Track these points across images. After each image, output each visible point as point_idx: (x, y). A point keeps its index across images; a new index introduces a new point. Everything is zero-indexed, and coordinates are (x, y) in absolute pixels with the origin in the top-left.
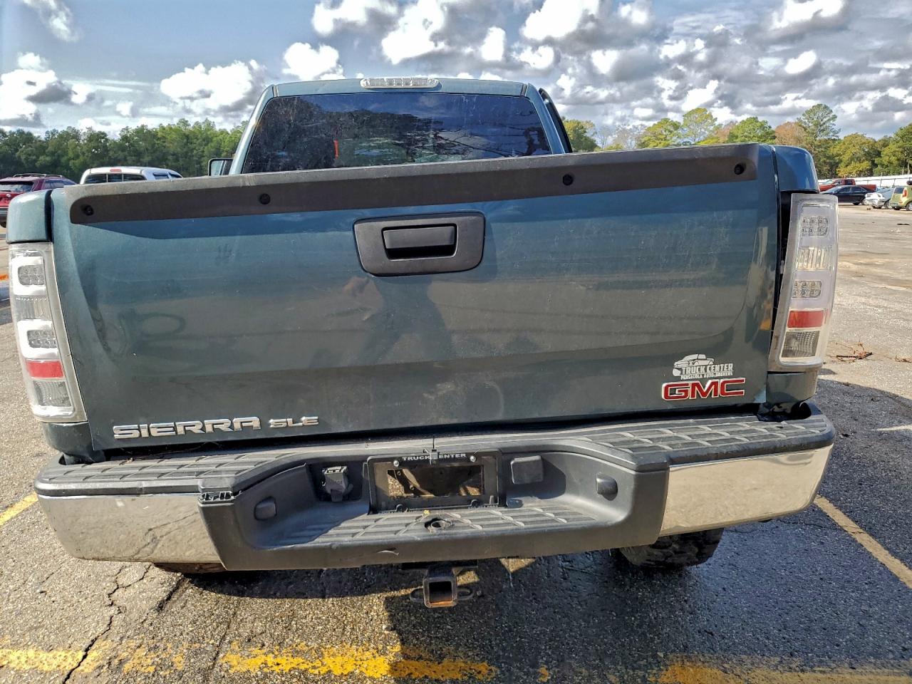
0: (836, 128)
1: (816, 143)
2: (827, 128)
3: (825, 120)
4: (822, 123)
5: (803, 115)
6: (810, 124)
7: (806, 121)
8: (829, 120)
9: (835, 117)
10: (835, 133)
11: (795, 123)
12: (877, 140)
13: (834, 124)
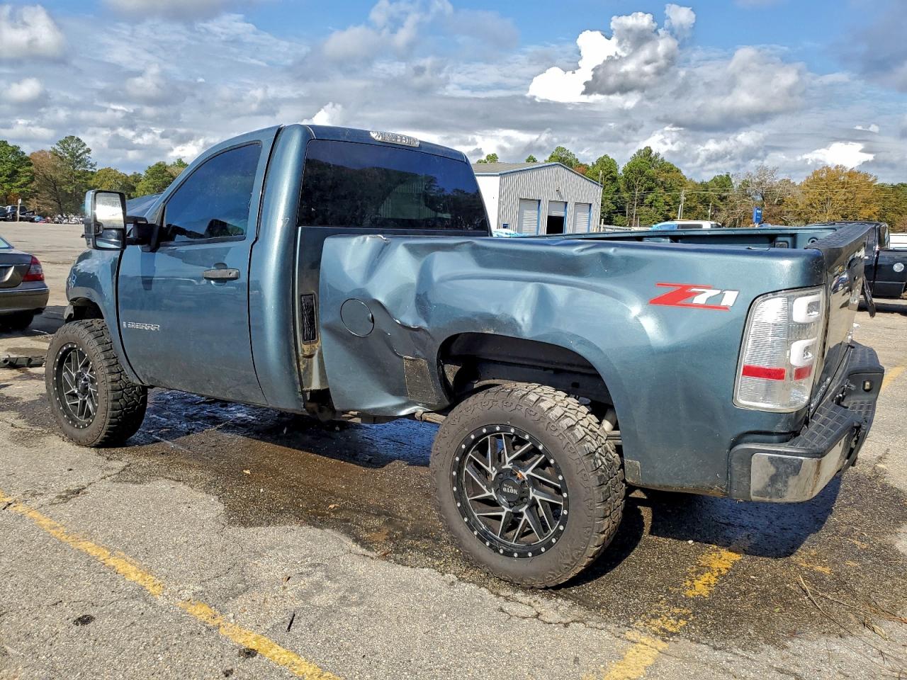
0: (92, 161)
1: (76, 174)
2: (83, 160)
3: (80, 152)
4: (77, 154)
5: (58, 144)
6: (66, 155)
7: (62, 150)
8: (84, 152)
9: (88, 151)
10: (92, 166)
11: (50, 152)
12: (128, 175)
13: (89, 157)
